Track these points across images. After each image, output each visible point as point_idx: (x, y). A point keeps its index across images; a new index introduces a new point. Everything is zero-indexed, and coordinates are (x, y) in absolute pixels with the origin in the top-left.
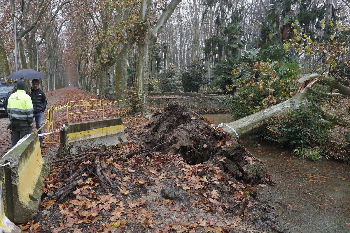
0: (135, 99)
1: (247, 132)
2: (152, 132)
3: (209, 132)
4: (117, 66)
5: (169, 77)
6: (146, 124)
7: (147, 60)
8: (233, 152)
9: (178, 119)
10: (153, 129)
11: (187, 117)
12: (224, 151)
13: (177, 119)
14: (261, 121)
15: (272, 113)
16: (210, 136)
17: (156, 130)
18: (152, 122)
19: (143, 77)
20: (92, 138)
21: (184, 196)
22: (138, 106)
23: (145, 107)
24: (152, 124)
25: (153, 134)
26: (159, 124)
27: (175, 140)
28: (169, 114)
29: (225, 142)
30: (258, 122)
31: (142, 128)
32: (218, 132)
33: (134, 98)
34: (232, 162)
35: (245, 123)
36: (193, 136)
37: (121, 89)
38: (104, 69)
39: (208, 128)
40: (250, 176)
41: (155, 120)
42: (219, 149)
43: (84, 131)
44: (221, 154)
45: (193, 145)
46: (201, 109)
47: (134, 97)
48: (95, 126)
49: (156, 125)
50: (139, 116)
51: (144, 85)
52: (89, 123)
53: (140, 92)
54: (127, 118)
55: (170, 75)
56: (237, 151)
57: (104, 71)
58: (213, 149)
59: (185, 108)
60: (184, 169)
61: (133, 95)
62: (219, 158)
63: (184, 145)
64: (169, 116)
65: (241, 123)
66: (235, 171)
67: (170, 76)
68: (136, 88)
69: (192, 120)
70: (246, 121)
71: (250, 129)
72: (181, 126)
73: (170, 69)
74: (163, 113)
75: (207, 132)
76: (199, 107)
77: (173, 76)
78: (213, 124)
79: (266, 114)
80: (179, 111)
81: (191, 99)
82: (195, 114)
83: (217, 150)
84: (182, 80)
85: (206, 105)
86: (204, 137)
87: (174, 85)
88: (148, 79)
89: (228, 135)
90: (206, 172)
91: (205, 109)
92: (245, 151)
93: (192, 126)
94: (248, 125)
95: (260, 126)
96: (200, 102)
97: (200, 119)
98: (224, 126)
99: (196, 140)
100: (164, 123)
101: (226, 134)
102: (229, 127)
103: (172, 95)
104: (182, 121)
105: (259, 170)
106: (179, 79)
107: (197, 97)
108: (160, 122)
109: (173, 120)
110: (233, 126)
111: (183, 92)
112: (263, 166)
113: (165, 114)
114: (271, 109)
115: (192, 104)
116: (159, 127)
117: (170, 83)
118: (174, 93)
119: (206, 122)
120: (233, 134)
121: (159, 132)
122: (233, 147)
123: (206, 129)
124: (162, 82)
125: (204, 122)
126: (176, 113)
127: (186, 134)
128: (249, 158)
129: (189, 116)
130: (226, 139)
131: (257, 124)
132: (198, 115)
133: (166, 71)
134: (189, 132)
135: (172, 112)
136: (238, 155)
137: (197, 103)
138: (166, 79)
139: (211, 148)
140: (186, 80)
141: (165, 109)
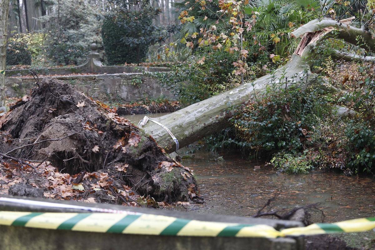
1: (194, 134)
2: (10, 139)
3: (103, 125)
5: (72, 27)
8: (140, 156)
9: (55, 109)
10: (12, 132)
11: (70, 104)
12: (125, 154)
13: (54, 110)
14: (222, 111)
15: (245, 95)
16: (105, 133)
17: (16, 134)
18: (8, 119)
21: (37, 192)
24: (10, 123)
25: (11, 142)
26: (22, 121)
27: (45, 142)
28: (40, 101)
29: (128, 140)
30: (215, 113)
32: (117, 124)
34: (139, 173)
35: (189, 115)
36: (76, 134)
39: (103, 119)
40: (162, 189)
41: (15, 115)
42: (119, 152)
44: (121, 161)
45: (75, 149)
46: (137, 101)
49: (17, 125)
55: (74, 22)
56: (147, 154)
58: (109, 154)
59: (68, 88)
60: (53, 179)
62: (117, 167)
63: (60, 150)
64: (39, 106)
65: (182, 115)
66: (143, 186)
67: (73, 24)
69: (78, 108)
70: (193, 111)
71: (200, 126)
72: (58, 119)
73: (73, 6)
74: (29, 100)
75: (100, 126)
76: (131, 97)
77: (82, 23)
78: (113, 112)
79: (233, 98)
80: (57, 95)
81: (112, 78)
82: (84, 98)
83: (114, 155)
84: (103, 34)
85: (147, 93)
86: (95, 134)
87: (81, 48)
88: (4, 36)
89: (133, 128)
90: (85, 179)
91: (147, 100)
92: (163, 154)
93: (76, 118)
94: (195, 119)
95: (219, 120)
96: (133, 85)
97: (93, 106)
98: (150, 122)
99: (80, 140)
100: (31, 119)
101: (129, 127)
102: (160, 124)
103: (74, 73)
104: (60, 111)
105: (180, 180)
106: (94, 31)
107: (127, 75)
108: (23, 119)
109: (47, 111)
110: (167, 123)
111: (103, 66)
112: (189, 176)
113: (33, 103)
114: (244, 89)
115: (115, 92)
116: (21, 127)
117: (73, 42)
118: (81, 68)
119: (102, 109)
120: (167, 138)
121: (22, 136)
122: (140, 147)
123: (100, 120)
124: (52, 42)
125: (98, 109)
126: (52, 98)
127: (63, 132)
128: (166, 164)
129: (74, 102)
130: (130, 135)
131: (214, 117)
132: (89, 100)
133: (63, 12)
134: (69, 127)
135: (45, 98)
136: (148, 160)
137: (127, 88)
138: (64, 33)
139: (106, 151)
140: (111, 34)
141: (33, 93)
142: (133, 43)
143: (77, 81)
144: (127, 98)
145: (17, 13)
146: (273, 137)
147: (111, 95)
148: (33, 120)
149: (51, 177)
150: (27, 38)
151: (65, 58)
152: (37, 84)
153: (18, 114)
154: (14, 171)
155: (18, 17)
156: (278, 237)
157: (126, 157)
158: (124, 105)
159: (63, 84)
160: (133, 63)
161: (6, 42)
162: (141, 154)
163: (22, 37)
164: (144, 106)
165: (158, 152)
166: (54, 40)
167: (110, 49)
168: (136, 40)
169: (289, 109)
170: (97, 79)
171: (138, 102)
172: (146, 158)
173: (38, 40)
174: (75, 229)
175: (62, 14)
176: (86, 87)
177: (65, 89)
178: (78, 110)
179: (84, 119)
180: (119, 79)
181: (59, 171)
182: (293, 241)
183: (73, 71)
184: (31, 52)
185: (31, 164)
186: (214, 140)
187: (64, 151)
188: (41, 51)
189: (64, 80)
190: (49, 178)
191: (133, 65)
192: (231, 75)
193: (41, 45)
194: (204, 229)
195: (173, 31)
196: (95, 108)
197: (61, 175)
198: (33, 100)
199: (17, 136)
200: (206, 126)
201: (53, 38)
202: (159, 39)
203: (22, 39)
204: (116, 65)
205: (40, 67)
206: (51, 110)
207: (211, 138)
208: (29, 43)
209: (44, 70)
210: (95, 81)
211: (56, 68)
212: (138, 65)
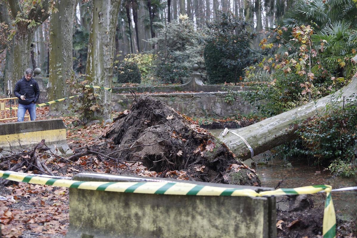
0: (88, 96)
1: (267, 143)
2: (112, 145)
3: (187, 134)
4: (52, 33)
5: (179, 49)
6: (103, 134)
7: (108, 23)
8: (215, 159)
9: (150, 121)
10: (114, 140)
11: (162, 117)
12: (203, 157)
13: (148, 122)
14: (291, 125)
15: (311, 111)
16: (188, 141)
17: (117, 141)
18: (112, 129)
19: (102, 55)
20: (24, 144)
22: (93, 108)
23: (107, 111)
24: (113, 132)
25: (114, 147)
26: (123, 131)
27: (139, 147)
28: (138, 114)
29: (206, 146)
30: (286, 126)
31: (97, 140)
32: (197, 133)
33: (85, 94)
34: (214, 173)
35: (263, 128)
36: (164, 141)
37: (62, 79)
38: (24, 35)
39: (186, 129)
41: (117, 126)
42: (198, 156)
43: (13, 134)
44: (199, 163)
45: (163, 153)
47: (85, 91)
48: (26, 128)
49: (118, 134)
50: (95, 126)
51: (104, 70)
52: (18, 124)
53: (96, 82)
54: (73, 131)
55: (180, 44)
56: (221, 157)
57: (24, 41)
58: (190, 158)
59: (160, 103)
61: (84, 88)
62: (196, 168)
63: (151, 154)
64: (137, 118)
65: (257, 128)
67: (179, 46)
68: (88, 75)
69: (168, 120)
70: (266, 125)
71: (272, 137)
72: (151, 128)
73: (179, 29)
74: (129, 114)
75: (184, 135)
76: (224, 113)
77: (188, 45)
78: (196, 124)
79: (301, 114)
80: (151, 109)
81: (208, 96)
82: (173, 112)
83: (194, 158)
84: (205, 56)
85: (239, 109)
86: (180, 141)
87: (185, 68)
88: (111, 59)
89: (210, 137)
90: (167, 175)
91: (239, 116)
92: (233, 158)
93: (165, 128)
94: (267, 131)
95: (288, 133)
96: (227, 102)
97: (180, 118)
98: (229, 133)
99: (167, 146)
100: (130, 129)
101: (207, 136)
102: (237, 135)
103: (178, 91)
104: (153, 122)
105: (245, 179)
106: (198, 53)
107: (221, 93)
108: (124, 129)
109: (143, 123)
110: (244, 134)
111: (204, 85)
112: (253, 176)
113: (132, 116)
114: (311, 106)
115: (211, 108)
116: (122, 135)
117: (179, 62)
118: (184, 86)
119: (186, 122)
120: (243, 146)
121: (123, 143)
122: (215, 152)
123: (184, 130)
124: (161, 62)
125: (183, 121)
126: (147, 112)
127: (154, 139)
128: (235, 166)
129: (164, 115)
130: (208, 142)
131: (284, 130)
132: (176, 114)
133: (170, 35)
134: (159, 135)
135: (141, 112)
136: (221, 162)
137: (221, 105)
138: (171, 55)
139: (188, 155)
140: (213, 56)
141: (132, 108)
142: (230, 64)
143: (177, 98)
144: (221, 114)
145: (128, 34)
146: (331, 146)
147: (207, 111)
148: (131, 130)
149: (141, 173)
150: (137, 58)
151: (170, 77)
152: (135, 100)
153: (119, 125)
154: (112, 168)
155: (130, 39)
156: (257, 196)
157: (203, 160)
158: (218, 120)
159: (156, 100)
160: (232, 82)
161: (112, 64)
162: (216, 157)
163: (133, 57)
164: (235, 121)
165: (230, 156)
166: (162, 60)
167: (212, 69)
168: (233, 61)
169: (346, 124)
170: (194, 96)
171: (231, 118)
172: (219, 161)
173: (148, 60)
174: (135, 192)
175: (169, 36)
176: (185, 103)
177: (158, 104)
178: (167, 122)
179: (171, 129)
180: (214, 97)
181: (148, 170)
182: (266, 199)
183: (177, 89)
184: (141, 71)
185: (127, 164)
186: (287, 149)
187: (154, 154)
188: (150, 70)
189: (165, 97)
190: (140, 174)
191: (232, 84)
192: (301, 94)
193: (150, 64)
194: (213, 191)
195: (266, 54)
196: (181, 120)
197: (150, 172)
198: (132, 113)
199: (119, 143)
200: (276, 137)
201: (161, 59)
202: (254, 61)
203: (133, 59)
204: (216, 84)
205: (149, 85)
206: (146, 122)
207: (284, 148)
208: (139, 63)
209: (150, 88)
210: (193, 99)
211: (162, 86)
212: (236, 85)
